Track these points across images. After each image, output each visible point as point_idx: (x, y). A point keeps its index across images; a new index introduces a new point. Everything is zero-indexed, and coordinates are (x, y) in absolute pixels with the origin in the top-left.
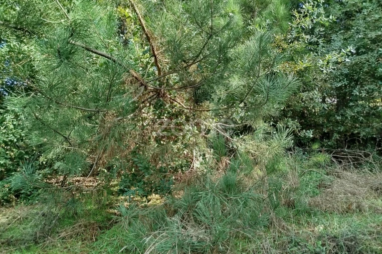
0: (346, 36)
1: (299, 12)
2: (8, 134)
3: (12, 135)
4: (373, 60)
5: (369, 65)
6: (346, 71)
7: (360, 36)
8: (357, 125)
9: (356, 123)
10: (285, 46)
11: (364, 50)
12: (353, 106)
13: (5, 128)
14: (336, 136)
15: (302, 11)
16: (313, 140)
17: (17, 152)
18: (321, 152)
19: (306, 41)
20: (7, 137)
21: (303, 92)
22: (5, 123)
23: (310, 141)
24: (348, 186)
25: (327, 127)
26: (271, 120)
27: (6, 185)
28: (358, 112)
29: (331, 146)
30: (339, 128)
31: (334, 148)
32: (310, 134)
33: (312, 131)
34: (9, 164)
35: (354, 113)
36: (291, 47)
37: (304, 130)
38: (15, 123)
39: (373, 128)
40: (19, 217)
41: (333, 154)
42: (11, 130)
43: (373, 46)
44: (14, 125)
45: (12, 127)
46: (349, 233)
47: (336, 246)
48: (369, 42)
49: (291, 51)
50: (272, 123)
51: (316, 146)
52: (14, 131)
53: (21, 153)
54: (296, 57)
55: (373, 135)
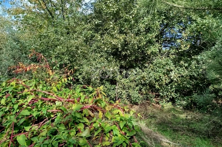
2: (192, 72)
3: (194, 72)
13: (191, 68)
17: (196, 82)
20: (192, 73)
22: (191, 65)
27: (189, 99)
34: (191, 88)
38: (196, 66)
40: (197, 118)
42: (194, 70)
44: (196, 67)
45: (194, 67)
52: (195, 70)
53: (198, 82)
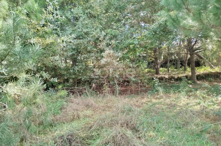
0: (74, 29)
1: (46, 10)
4: (85, 43)
5: (84, 45)
6: (74, 47)
7: (80, 30)
8: (81, 75)
9: (80, 73)
10: (39, 28)
11: (82, 37)
12: (78, 65)
14: (71, 80)
15: (47, 10)
16: (60, 83)
18: (64, 89)
19: (51, 28)
21: (52, 56)
23: (58, 84)
24: (75, 106)
25: (66, 76)
26: (32, 72)
28: (80, 68)
29: (69, 86)
30: (72, 76)
31: (71, 87)
32: (56, 80)
33: (56, 78)
35: (78, 68)
36: (43, 30)
37: (52, 78)
39: (87, 76)
41: (70, 90)
43: (86, 36)
46: (69, 132)
47: (63, 141)
48: (84, 34)
49: (43, 31)
50: (32, 74)
51: (60, 87)
54: (46, 36)
55: (87, 79)
